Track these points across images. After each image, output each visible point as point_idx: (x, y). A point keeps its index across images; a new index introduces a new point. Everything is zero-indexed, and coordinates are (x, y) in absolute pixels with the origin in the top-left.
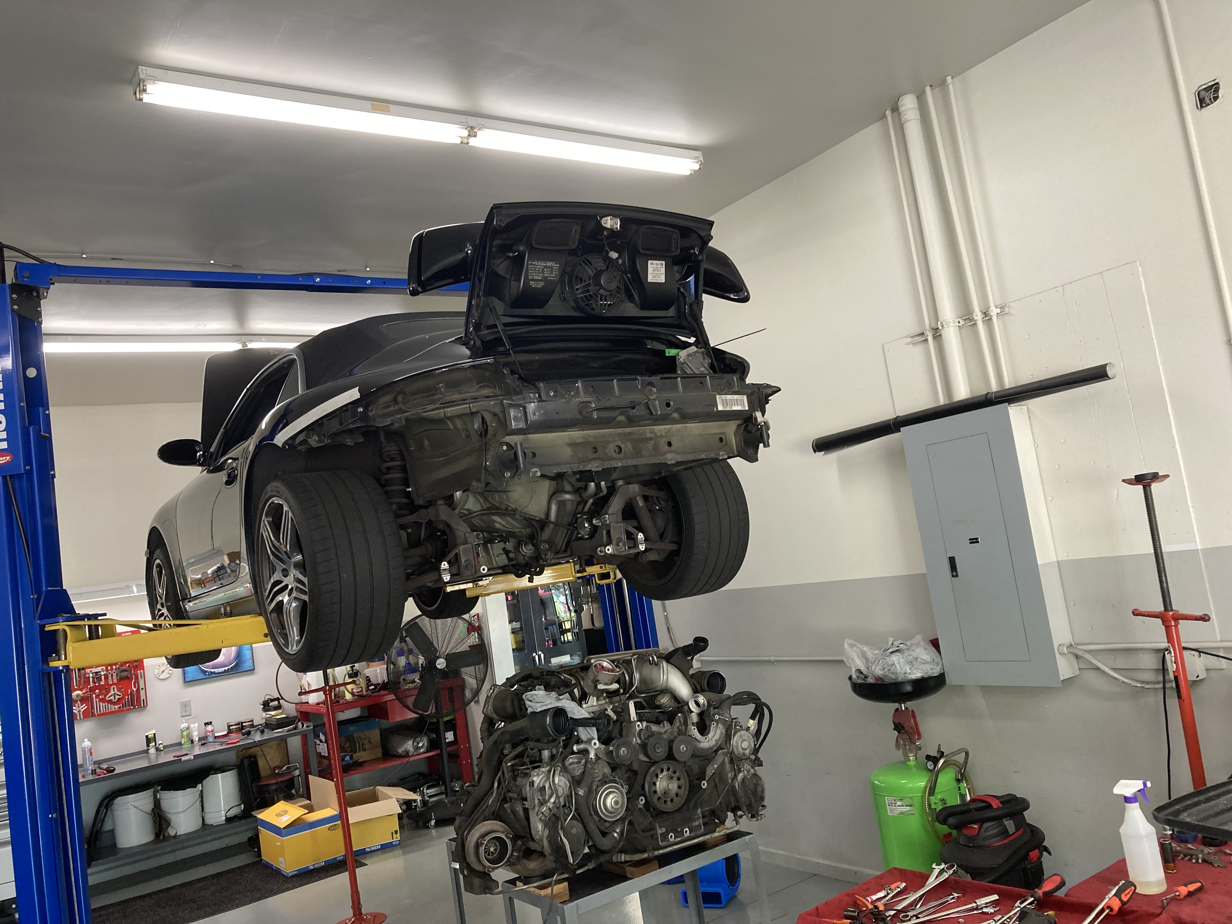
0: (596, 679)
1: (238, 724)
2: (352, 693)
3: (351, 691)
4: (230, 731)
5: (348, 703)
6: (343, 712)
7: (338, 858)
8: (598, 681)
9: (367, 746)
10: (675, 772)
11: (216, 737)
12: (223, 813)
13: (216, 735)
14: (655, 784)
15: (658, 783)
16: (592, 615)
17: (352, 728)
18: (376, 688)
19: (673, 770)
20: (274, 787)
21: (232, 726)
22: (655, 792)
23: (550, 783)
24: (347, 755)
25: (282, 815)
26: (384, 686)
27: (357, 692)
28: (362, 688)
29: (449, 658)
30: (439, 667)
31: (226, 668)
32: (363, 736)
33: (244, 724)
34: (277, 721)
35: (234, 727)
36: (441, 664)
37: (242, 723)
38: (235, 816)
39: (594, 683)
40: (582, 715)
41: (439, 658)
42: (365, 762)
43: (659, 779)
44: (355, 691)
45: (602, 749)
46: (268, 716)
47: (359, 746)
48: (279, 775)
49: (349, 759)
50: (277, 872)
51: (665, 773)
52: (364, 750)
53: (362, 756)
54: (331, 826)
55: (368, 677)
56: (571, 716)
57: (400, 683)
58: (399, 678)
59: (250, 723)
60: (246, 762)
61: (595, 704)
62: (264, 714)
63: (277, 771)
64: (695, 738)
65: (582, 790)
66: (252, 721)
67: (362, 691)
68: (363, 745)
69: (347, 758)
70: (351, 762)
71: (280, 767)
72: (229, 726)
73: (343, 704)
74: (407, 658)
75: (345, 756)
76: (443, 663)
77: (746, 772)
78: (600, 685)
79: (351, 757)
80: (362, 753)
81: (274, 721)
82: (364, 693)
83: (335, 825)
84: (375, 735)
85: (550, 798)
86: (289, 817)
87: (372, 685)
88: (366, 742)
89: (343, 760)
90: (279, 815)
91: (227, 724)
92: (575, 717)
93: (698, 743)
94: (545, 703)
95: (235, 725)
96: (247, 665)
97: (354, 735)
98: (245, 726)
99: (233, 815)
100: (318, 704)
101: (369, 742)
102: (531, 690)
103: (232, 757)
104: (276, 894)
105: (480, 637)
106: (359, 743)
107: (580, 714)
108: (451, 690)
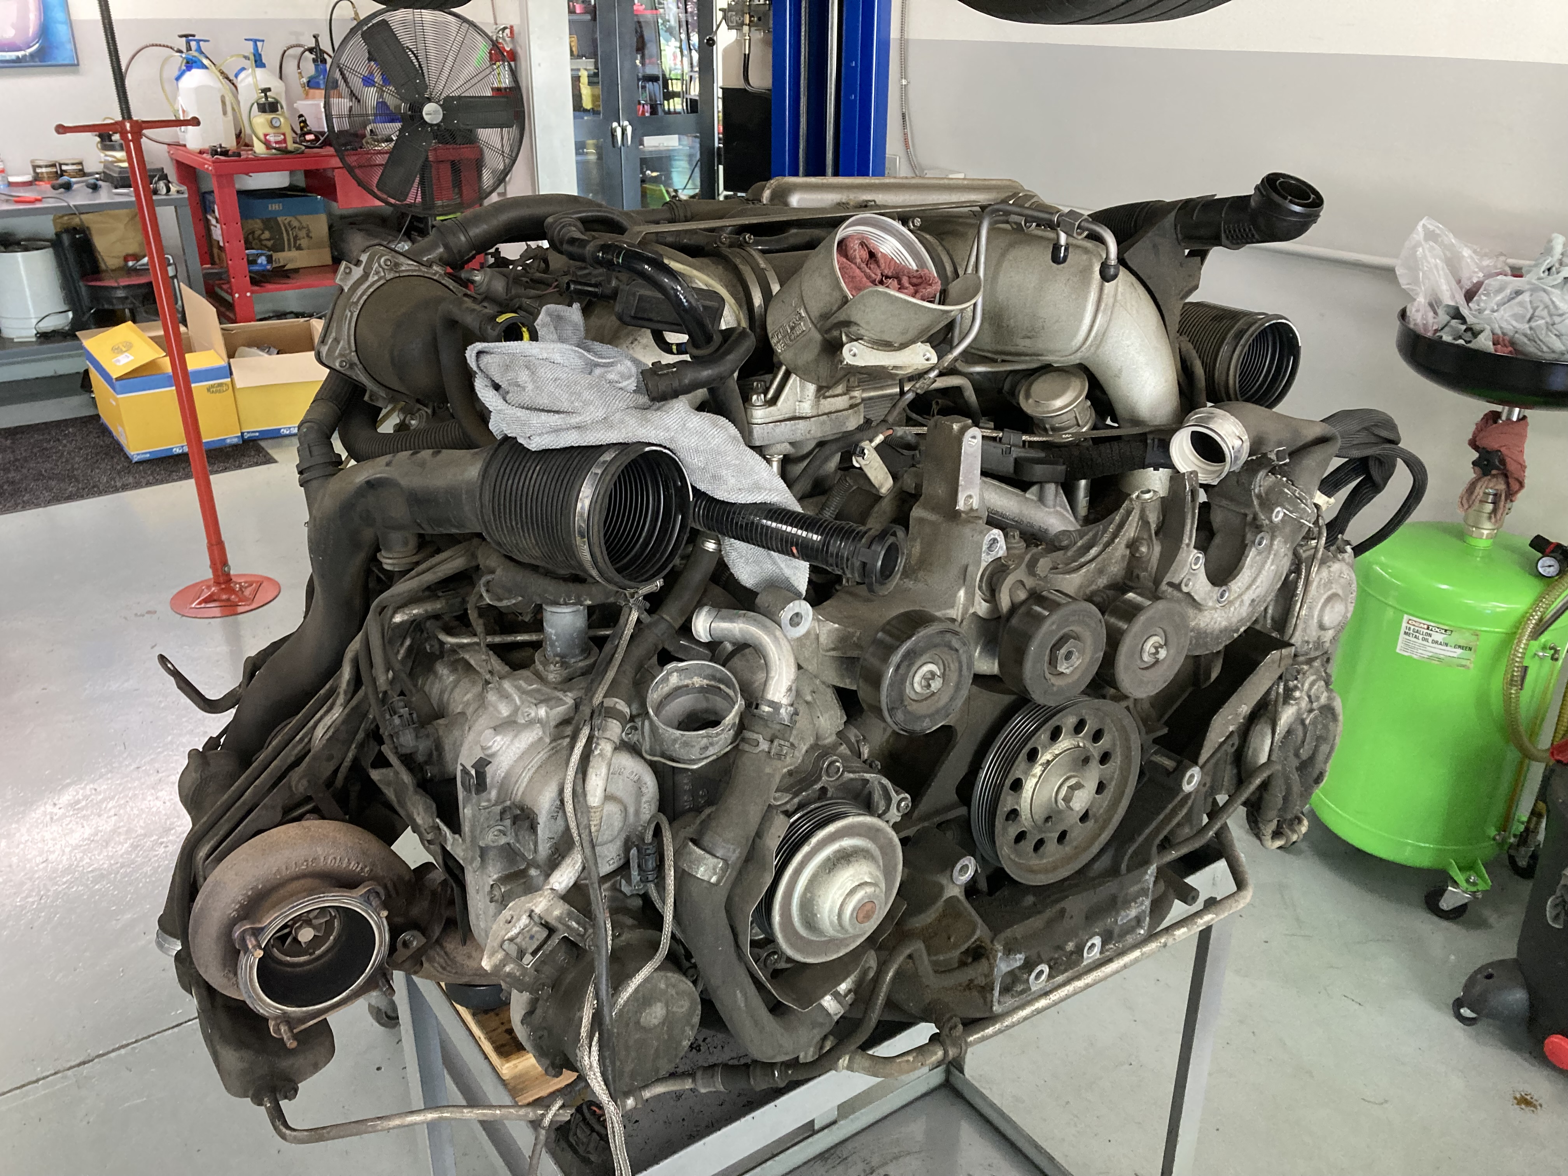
0: (841, 316)
1: (54, 165)
2: (267, 144)
3: (262, 137)
4: (37, 178)
5: (258, 159)
6: (247, 174)
7: (228, 441)
8: (847, 324)
9: (304, 242)
10: (1097, 736)
11: (10, 184)
12: (34, 321)
13: (12, 179)
14: (1017, 785)
15: (1029, 785)
16: (747, 58)
17: (275, 206)
18: (317, 139)
19: (1096, 727)
20: (120, 294)
21: (40, 167)
22: (1014, 814)
23: (561, 792)
24: (262, 255)
25: (122, 352)
26: (328, 139)
27: (276, 143)
28: (284, 134)
29: (449, 105)
30: (427, 118)
31: (20, 54)
32: (295, 223)
33: (64, 168)
34: (120, 172)
35: (44, 170)
36: (432, 113)
37: (60, 165)
38: (53, 331)
39: (824, 331)
40: (757, 487)
41: (429, 100)
42: (296, 271)
43: (1037, 770)
44: (271, 138)
45: (823, 639)
46: (110, 159)
47: (289, 240)
48: (134, 271)
49: (265, 262)
50: (116, 449)
51: (1065, 743)
52: (299, 248)
53: (289, 258)
54: (213, 386)
55: (301, 116)
56: (702, 487)
57: (364, 136)
58: (365, 128)
59: (74, 167)
60: (66, 239)
61: (806, 408)
62: (102, 155)
63: (131, 264)
64: (1188, 594)
65: (711, 861)
66: (80, 163)
67: (285, 141)
68: (296, 238)
69: (262, 260)
70: (269, 267)
71: (137, 257)
72: (35, 167)
73: (247, 160)
74: (381, 91)
75: (259, 255)
76: (436, 112)
77: (1304, 704)
78: (856, 347)
79: (270, 259)
80: (294, 253)
81: (114, 172)
82: (291, 146)
83: (220, 385)
84: (319, 225)
85: (553, 864)
86: (131, 358)
87: (310, 132)
88: (303, 233)
89: (252, 262)
90: (116, 351)
91: (32, 161)
92: (721, 494)
93: (1191, 612)
94: (574, 420)
95: (46, 166)
96: (63, 55)
97: (279, 219)
98: (65, 171)
99: (52, 329)
100: (201, 152)
101: (308, 236)
102: (512, 333)
103: (47, 227)
104: (100, 493)
105: (514, 73)
106: (288, 234)
107: (747, 482)
108: (455, 167)
